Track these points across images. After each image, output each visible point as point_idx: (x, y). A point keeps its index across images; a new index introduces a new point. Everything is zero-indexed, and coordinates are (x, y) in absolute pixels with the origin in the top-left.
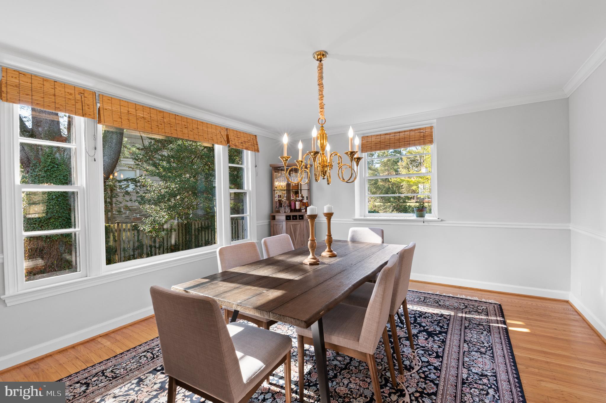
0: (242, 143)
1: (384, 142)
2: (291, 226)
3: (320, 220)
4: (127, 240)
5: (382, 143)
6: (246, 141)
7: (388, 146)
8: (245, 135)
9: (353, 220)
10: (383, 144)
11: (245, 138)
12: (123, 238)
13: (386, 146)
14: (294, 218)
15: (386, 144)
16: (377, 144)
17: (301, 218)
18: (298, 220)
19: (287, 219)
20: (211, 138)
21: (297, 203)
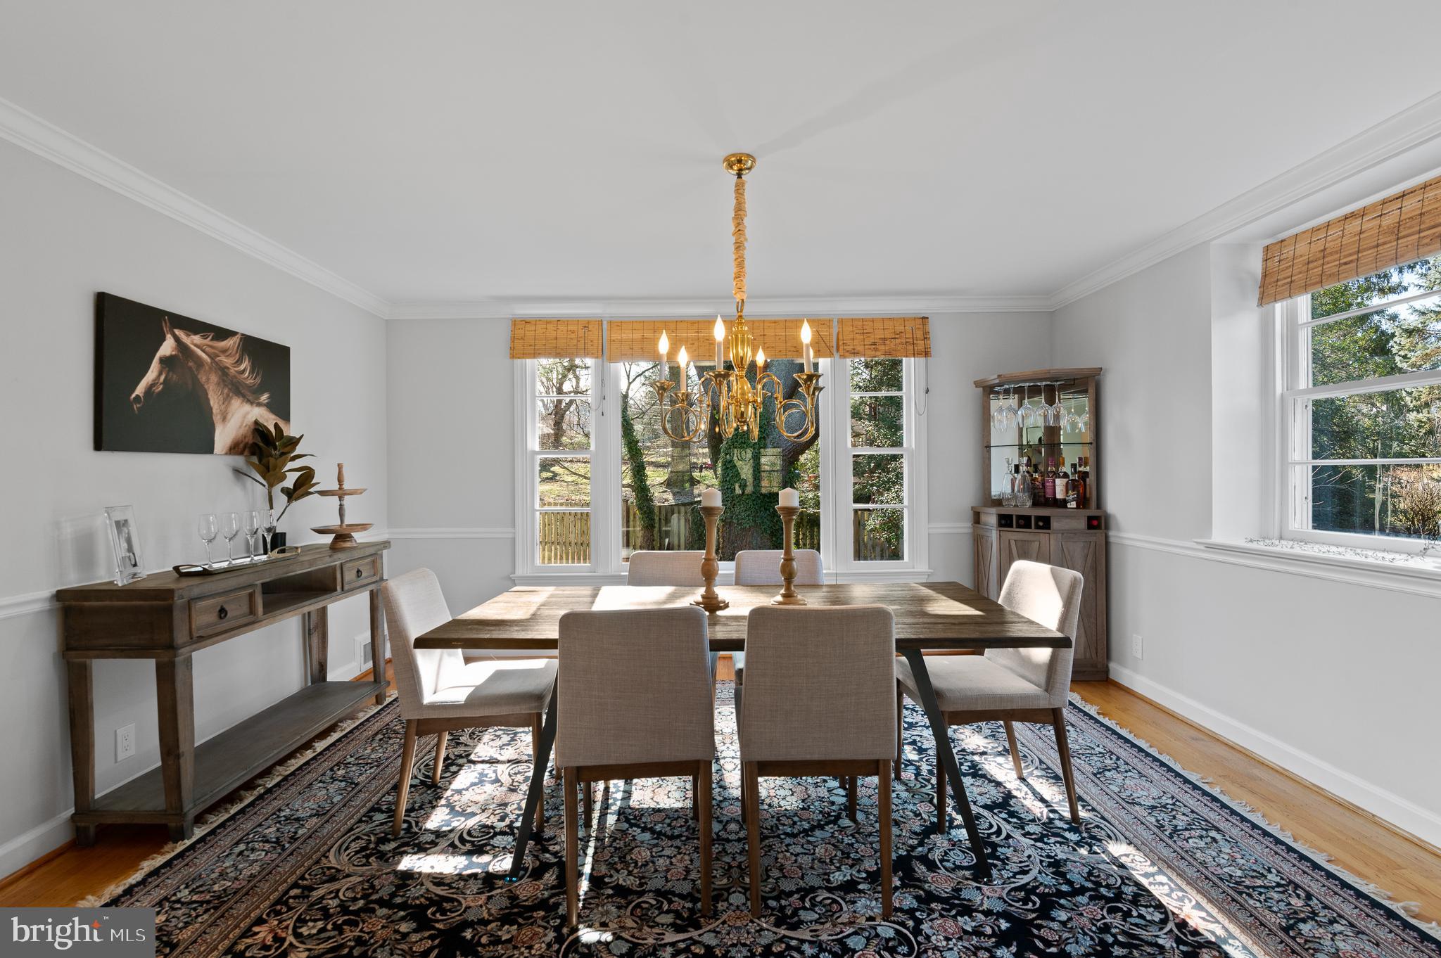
0: (874, 344)
1: (1336, 252)
2: (1013, 543)
3: (1120, 537)
4: (871, 543)
5: (1331, 254)
6: (888, 336)
7: (1351, 262)
8: (887, 324)
9: (1202, 547)
10: (1335, 261)
11: (886, 331)
12: (863, 539)
13: (1346, 264)
14: (1022, 522)
15: (1346, 256)
16: (1311, 266)
17: (1041, 524)
18: (1033, 530)
19: (1000, 525)
20: (794, 349)
21: (1058, 481)
